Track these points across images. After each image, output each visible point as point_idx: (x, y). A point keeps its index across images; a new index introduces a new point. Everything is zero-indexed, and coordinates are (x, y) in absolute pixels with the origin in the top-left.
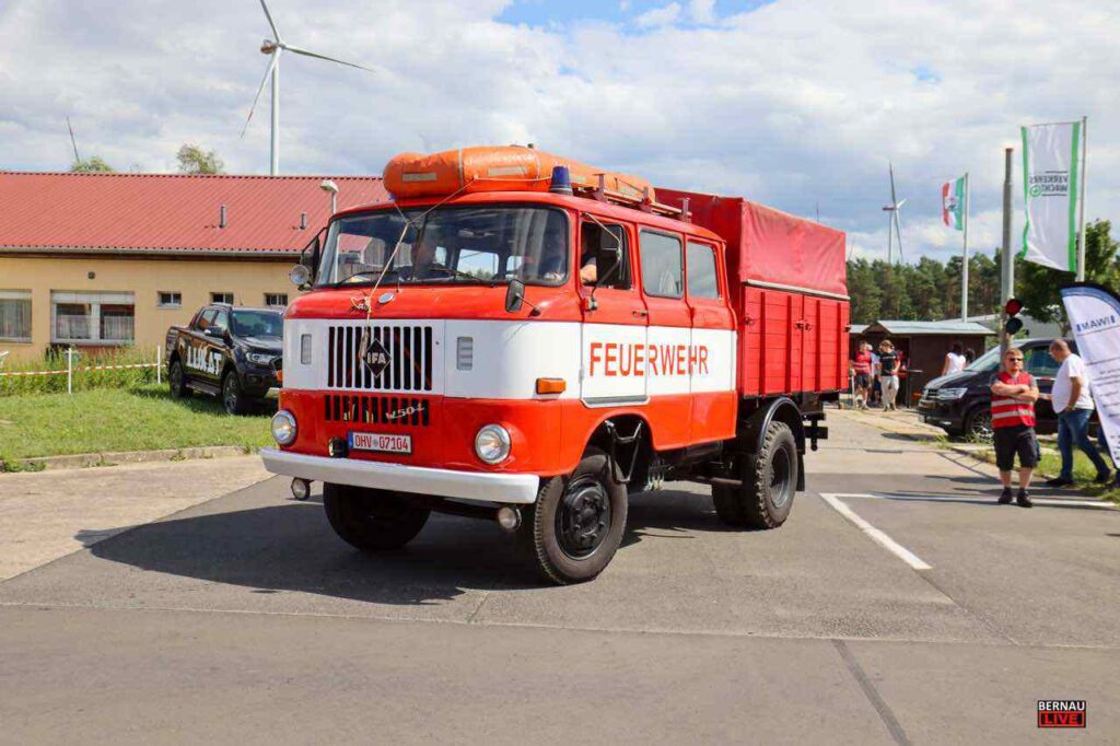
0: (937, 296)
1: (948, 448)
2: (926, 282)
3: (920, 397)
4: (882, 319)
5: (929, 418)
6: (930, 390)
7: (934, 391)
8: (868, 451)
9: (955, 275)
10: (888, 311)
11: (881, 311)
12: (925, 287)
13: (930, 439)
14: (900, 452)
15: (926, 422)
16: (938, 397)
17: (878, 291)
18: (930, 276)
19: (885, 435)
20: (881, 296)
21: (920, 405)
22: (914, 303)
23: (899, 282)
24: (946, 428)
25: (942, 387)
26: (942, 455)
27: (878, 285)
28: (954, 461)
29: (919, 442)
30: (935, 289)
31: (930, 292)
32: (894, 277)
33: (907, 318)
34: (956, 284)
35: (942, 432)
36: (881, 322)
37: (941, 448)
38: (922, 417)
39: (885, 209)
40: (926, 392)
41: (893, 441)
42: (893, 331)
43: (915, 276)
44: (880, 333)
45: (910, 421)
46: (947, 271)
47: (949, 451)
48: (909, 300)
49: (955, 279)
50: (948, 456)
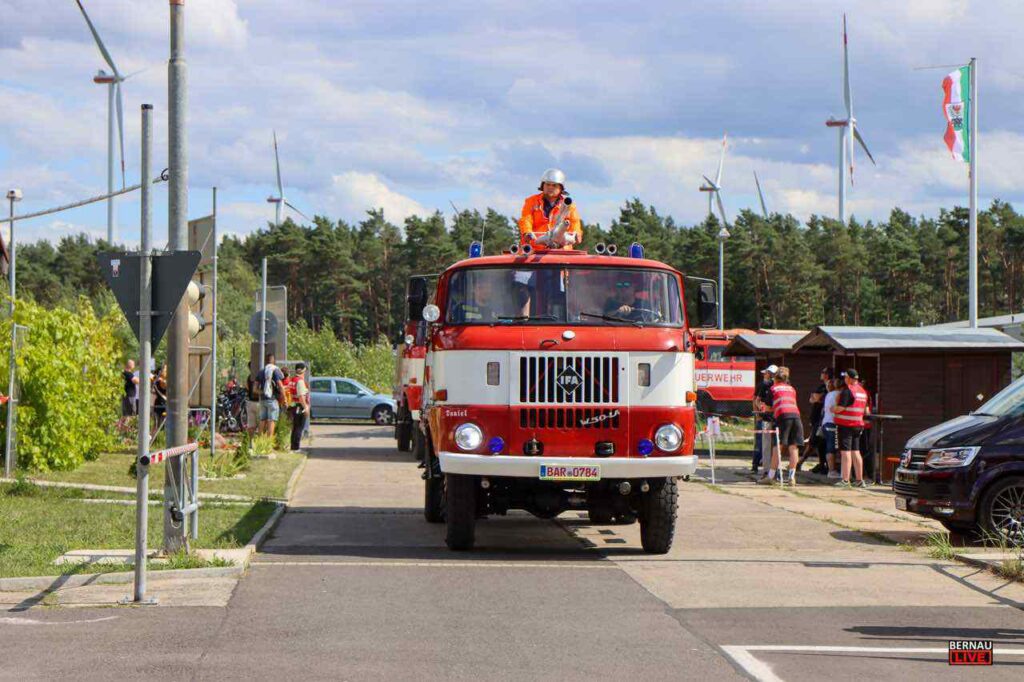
0: (927, 280)
1: (950, 557)
2: (905, 254)
3: (898, 464)
4: (829, 323)
5: (914, 502)
6: (914, 451)
7: (924, 453)
8: (807, 564)
9: (955, 242)
10: (840, 307)
11: (828, 308)
12: (905, 263)
13: (917, 539)
14: (865, 565)
15: (909, 509)
16: (930, 463)
17: (821, 271)
18: (910, 244)
19: (838, 536)
20: (824, 282)
21: (897, 479)
22: (887, 294)
23: (858, 256)
24: (946, 520)
25: (936, 445)
26: (938, 569)
27: (819, 262)
28: (961, 580)
29: (898, 547)
30: (921, 267)
31: (913, 273)
32: (849, 246)
33: (873, 321)
34: (957, 258)
35: (938, 526)
36: (826, 329)
37: (938, 557)
38: (903, 501)
39: (830, 124)
40: (908, 455)
41: (852, 544)
42: (847, 344)
43: (885, 245)
44: (826, 348)
45: (881, 508)
46: (941, 235)
47: (953, 562)
48: (877, 288)
49: (954, 250)
50: (949, 570)
